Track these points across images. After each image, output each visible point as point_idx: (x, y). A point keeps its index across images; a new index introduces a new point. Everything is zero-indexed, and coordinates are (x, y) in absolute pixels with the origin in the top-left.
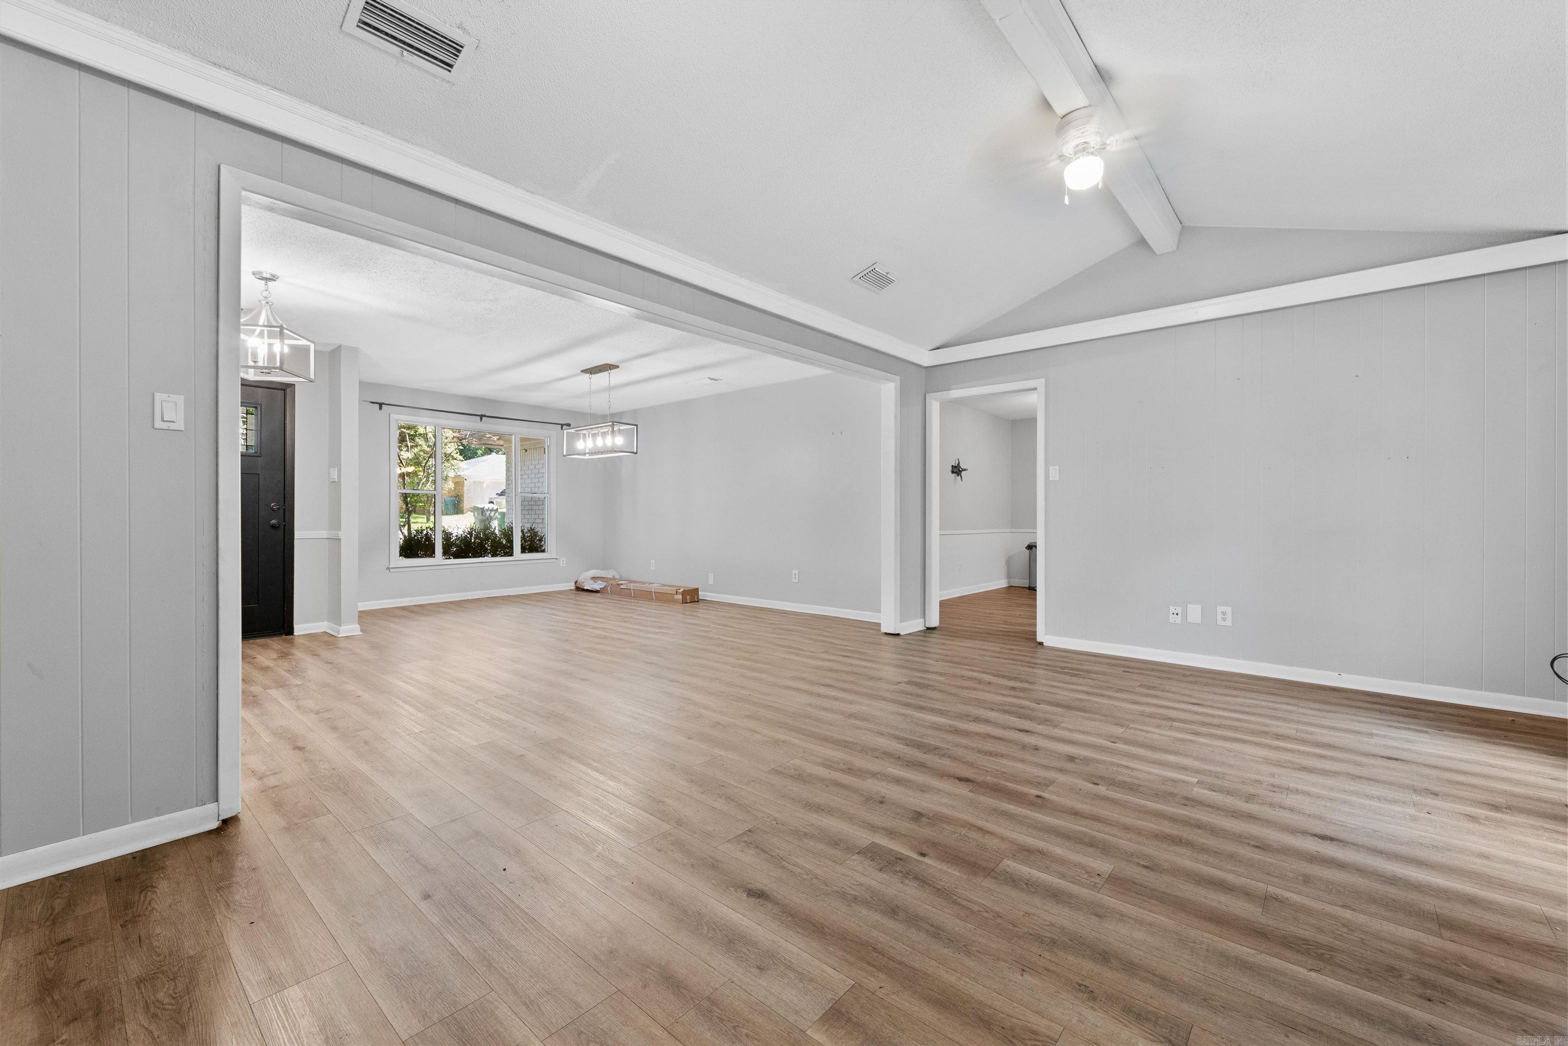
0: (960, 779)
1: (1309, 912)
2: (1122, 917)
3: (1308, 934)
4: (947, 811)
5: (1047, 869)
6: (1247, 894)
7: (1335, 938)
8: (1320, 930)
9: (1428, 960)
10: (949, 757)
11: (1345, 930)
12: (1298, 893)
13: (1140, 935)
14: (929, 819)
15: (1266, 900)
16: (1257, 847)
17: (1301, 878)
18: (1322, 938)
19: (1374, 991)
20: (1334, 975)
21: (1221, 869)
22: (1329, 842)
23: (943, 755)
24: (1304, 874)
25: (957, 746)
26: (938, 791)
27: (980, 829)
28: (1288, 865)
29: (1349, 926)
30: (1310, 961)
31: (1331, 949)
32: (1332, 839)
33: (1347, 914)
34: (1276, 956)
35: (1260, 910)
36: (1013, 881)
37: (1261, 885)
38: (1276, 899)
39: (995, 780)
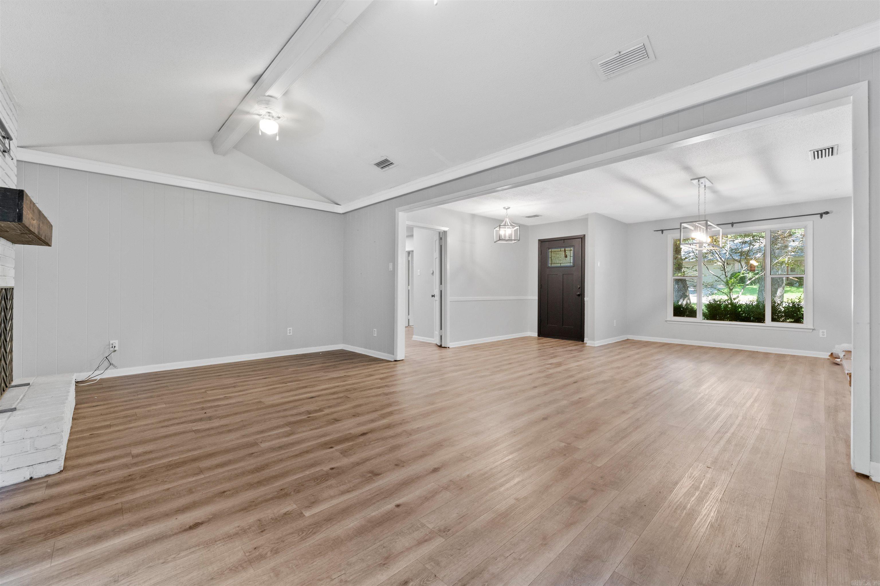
1: (183, 478)
2: (238, 439)
3: (178, 470)
5: (277, 434)
6: (210, 469)
7: (168, 474)
8: (174, 474)
9: (129, 489)
11: (165, 480)
12: (190, 482)
13: (227, 439)
15: (201, 471)
16: (224, 492)
17: (194, 490)
18: (173, 471)
19: (150, 467)
20: (164, 463)
21: (228, 471)
22: (191, 524)
24: (193, 493)
28: (204, 492)
29: (164, 482)
30: (173, 462)
31: (168, 470)
32: (191, 528)
33: (166, 486)
34: (185, 457)
35: (200, 467)
37: (207, 475)
38: (197, 474)
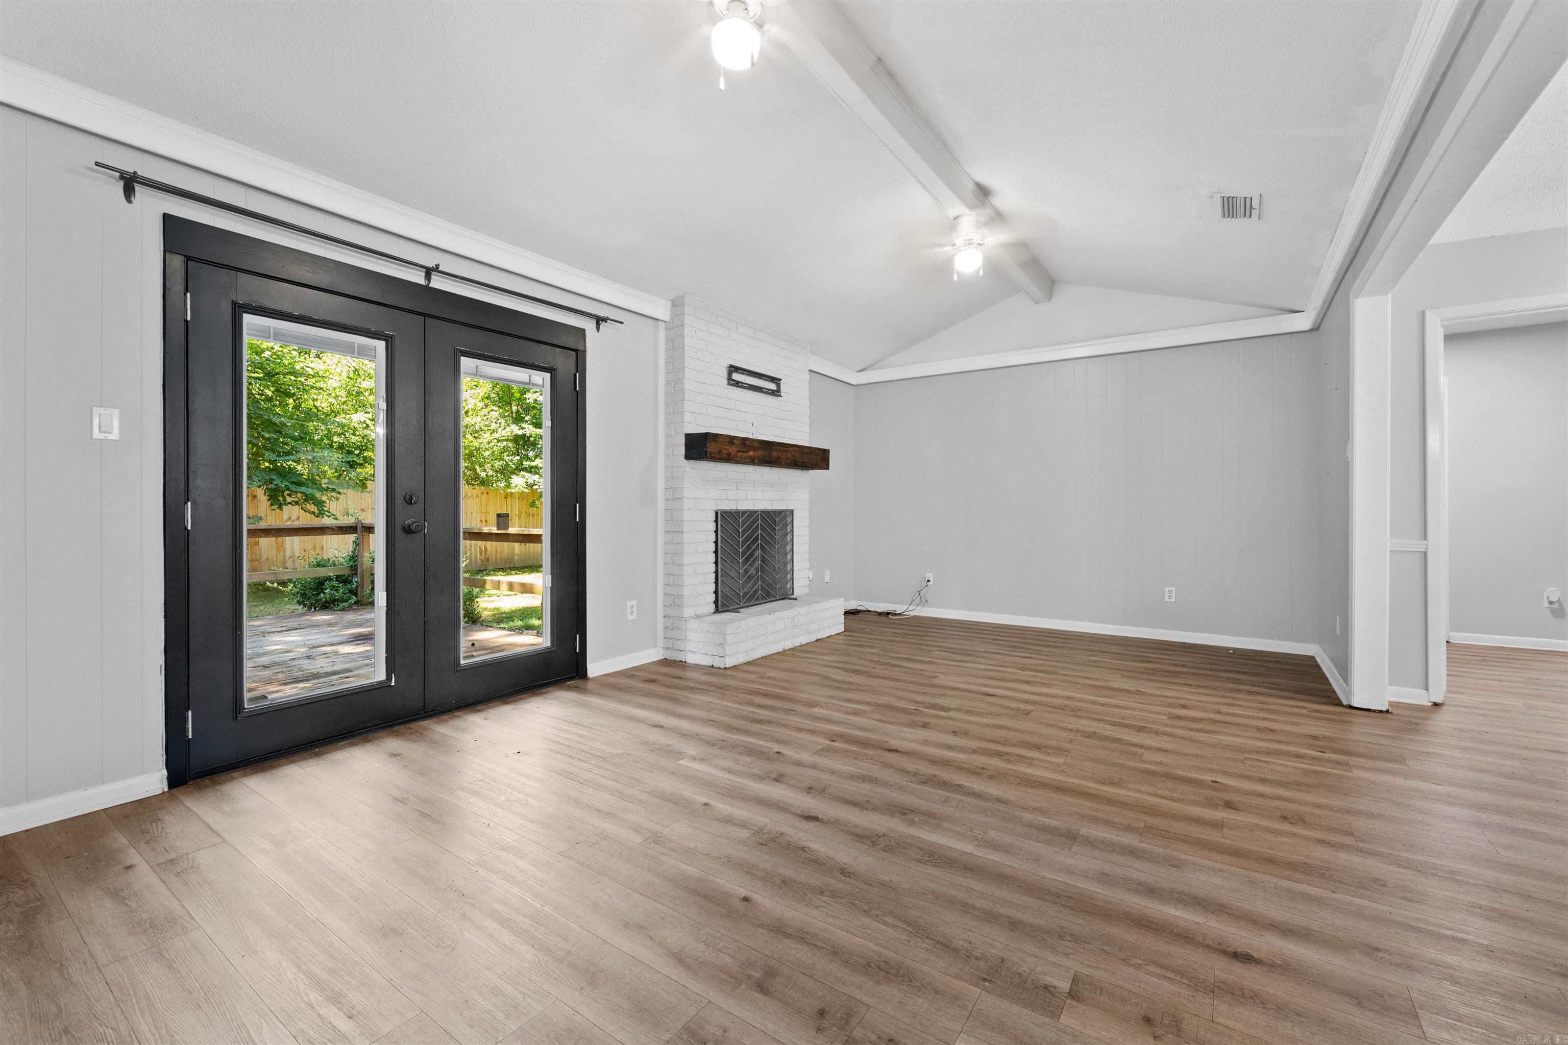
0: (897, 751)
4: (904, 729)
10: (909, 773)
14: (917, 725)
23: (915, 774)
25: (901, 788)
26: (914, 741)
27: (883, 721)
36: (868, 703)
39: (866, 751)
